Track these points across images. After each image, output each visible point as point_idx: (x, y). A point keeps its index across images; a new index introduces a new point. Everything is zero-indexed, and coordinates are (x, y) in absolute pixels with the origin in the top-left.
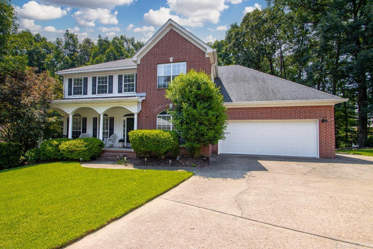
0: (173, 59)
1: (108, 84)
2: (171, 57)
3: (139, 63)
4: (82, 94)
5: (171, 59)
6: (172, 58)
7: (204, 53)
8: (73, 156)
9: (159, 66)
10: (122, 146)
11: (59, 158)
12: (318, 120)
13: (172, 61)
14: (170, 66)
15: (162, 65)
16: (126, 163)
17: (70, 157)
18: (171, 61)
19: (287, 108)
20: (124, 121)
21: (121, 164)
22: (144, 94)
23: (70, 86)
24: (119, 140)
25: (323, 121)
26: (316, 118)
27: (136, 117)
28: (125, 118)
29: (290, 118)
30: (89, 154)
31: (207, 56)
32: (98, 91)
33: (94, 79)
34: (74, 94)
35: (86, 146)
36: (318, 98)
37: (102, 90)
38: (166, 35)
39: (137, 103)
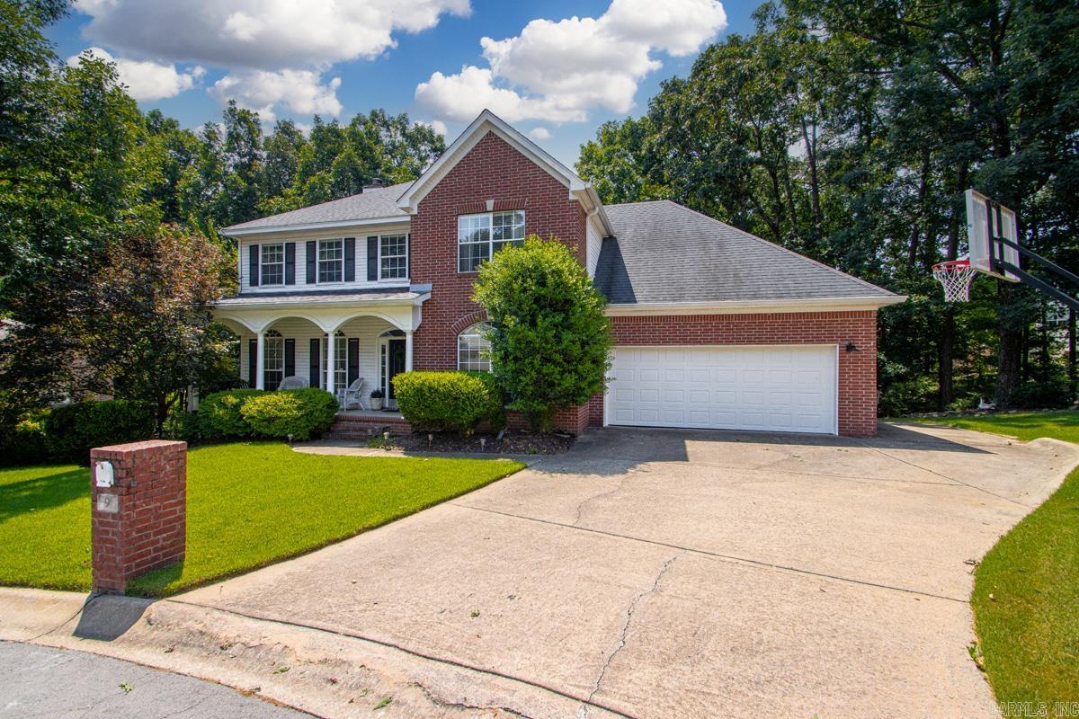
0: (495, 204)
1: (343, 259)
2: (488, 198)
3: (415, 212)
4: (281, 283)
5: (490, 204)
6: (493, 201)
7: (566, 191)
8: (273, 430)
9: (461, 218)
10: (379, 408)
11: (240, 433)
12: (838, 346)
13: (492, 209)
14: (488, 219)
15: (469, 217)
16: (387, 446)
17: (266, 431)
18: (488, 209)
19: (765, 316)
20: (384, 347)
21: (378, 447)
22: (429, 287)
23: (254, 265)
24: (373, 393)
25: (850, 348)
26: (832, 341)
27: (409, 339)
28: (386, 341)
29: (772, 342)
30: (307, 426)
31: (571, 197)
32: (321, 275)
33: (311, 247)
34: (264, 283)
35: (299, 408)
36: (837, 294)
37: (330, 273)
38: (478, 146)
39: (411, 308)
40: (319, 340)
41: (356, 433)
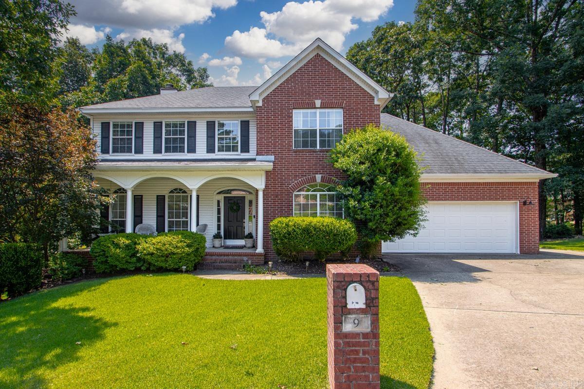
0: (321, 103)
1: (186, 137)
2: (317, 99)
3: (260, 104)
4: (131, 152)
5: (318, 103)
6: (320, 101)
7: (372, 98)
8: (170, 264)
9: (294, 111)
12: (518, 202)
13: (319, 106)
14: (316, 113)
15: (302, 111)
16: (271, 271)
17: (163, 265)
18: (317, 106)
19: (479, 184)
20: (219, 202)
21: (264, 273)
22: (272, 158)
23: (105, 137)
24: (214, 236)
25: (525, 203)
26: (516, 199)
27: (261, 195)
28: (221, 197)
29: (484, 199)
30: (194, 260)
31: (376, 102)
32: (166, 147)
33: (157, 126)
34: (114, 152)
35: (188, 246)
36: (520, 172)
37: (174, 146)
38: (309, 62)
40: (164, 196)
41: (224, 264)
